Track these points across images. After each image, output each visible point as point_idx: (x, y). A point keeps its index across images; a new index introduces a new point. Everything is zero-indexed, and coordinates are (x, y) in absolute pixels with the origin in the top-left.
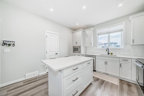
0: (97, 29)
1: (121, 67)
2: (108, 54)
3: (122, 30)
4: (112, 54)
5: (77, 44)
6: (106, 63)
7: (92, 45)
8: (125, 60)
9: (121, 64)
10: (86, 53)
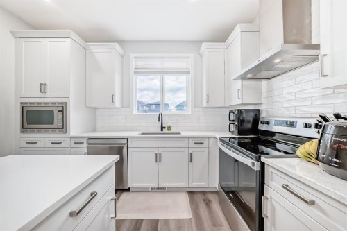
0: (132, 55)
1: (191, 161)
2: (162, 130)
3: (189, 72)
4: (169, 128)
5: (48, 94)
6: (158, 158)
7: (117, 103)
8: (199, 142)
9: (191, 154)
10: (95, 130)
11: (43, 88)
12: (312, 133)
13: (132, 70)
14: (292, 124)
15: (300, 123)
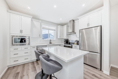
11: (21, 31)
12: (75, 42)
13: (42, 28)
14: (73, 41)
15: (74, 41)
